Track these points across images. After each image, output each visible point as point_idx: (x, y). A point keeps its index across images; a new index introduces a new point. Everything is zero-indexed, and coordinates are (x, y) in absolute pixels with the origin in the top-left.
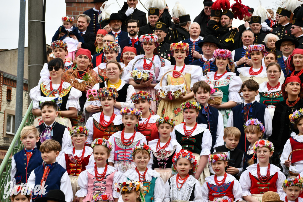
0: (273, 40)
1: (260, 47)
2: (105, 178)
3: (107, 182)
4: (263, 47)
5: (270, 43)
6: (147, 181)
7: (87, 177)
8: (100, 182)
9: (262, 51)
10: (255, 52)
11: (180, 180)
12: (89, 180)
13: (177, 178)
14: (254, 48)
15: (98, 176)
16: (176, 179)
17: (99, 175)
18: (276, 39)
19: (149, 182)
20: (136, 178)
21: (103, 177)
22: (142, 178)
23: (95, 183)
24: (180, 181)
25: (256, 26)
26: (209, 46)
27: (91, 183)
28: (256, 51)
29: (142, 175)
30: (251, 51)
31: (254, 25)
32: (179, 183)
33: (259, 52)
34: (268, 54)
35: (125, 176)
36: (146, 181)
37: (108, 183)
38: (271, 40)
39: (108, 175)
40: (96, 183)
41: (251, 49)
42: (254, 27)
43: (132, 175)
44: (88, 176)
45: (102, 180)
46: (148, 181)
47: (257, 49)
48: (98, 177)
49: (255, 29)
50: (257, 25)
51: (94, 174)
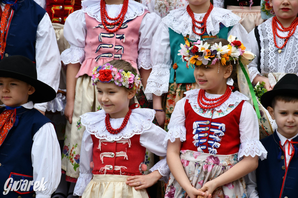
2: (122, 27)
3: (127, 36)
6: (208, 32)
7: (85, 23)
8: (112, 35)
11: (280, 30)
12: (89, 31)
13: (275, 27)
15: (109, 22)
16: (271, 28)
17: (110, 19)
19: (213, 35)
20: (187, 27)
21: (118, 24)
22: (199, 28)
23: (102, 38)
24: (280, 33)
27: (92, 38)
29: (198, 22)
32: (279, 37)
35: (165, 25)
36: (207, 34)
37: (129, 39)
39: (128, 21)
40: (103, 36)
43: (178, 23)
44: (86, 21)
45: (117, 30)
46: (211, 33)
48: (109, 24)
51: (99, 19)
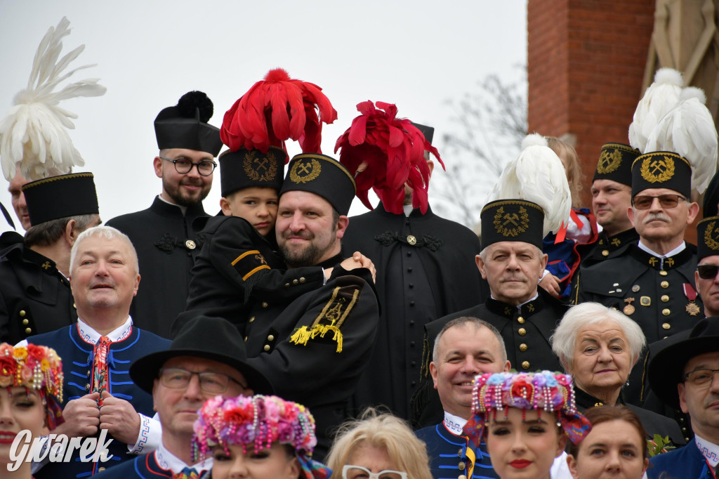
0: (604, 339)
1: (549, 385)
4: (567, 387)
5: (591, 359)
9: (560, 413)
10: (516, 418)
14: (515, 394)
18: (622, 331)
25: (513, 256)
26: (201, 381)
28: (524, 410)
30: (495, 409)
31: (505, 255)
33: (544, 417)
34: (589, 430)
38: (593, 341)
41: (497, 397)
42: (501, 266)
47: (529, 398)
49: (506, 275)
50: (521, 255)
